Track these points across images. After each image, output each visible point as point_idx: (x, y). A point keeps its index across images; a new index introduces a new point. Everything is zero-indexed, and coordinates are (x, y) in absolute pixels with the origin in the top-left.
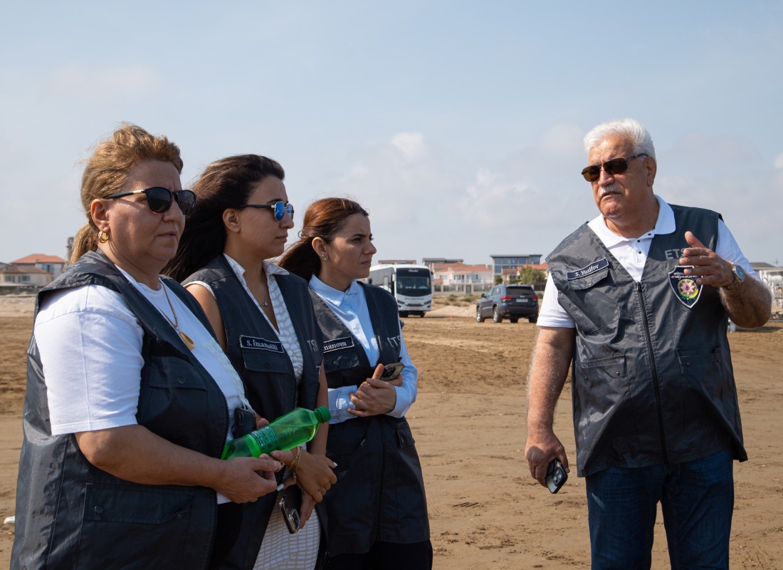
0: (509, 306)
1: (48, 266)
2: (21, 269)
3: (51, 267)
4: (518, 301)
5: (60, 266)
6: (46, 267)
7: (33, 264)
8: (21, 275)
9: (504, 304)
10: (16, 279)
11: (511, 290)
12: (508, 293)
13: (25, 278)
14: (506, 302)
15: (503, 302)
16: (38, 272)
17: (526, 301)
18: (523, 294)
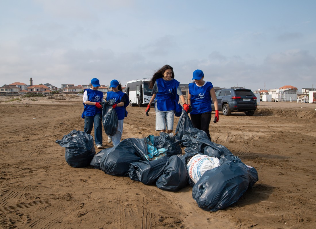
0: (238, 103)
1: (20, 86)
2: (10, 87)
3: (21, 86)
4: (244, 100)
5: (24, 86)
6: (19, 86)
7: (16, 85)
8: (10, 89)
9: (234, 102)
10: (9, 90)
11: (238, 92)
12: (236, 94)
13: (12, 90)
14: (236, 101)
15: (232, 101)
16: (17, 88)
17: (249, 100)
18: (247, 95)
